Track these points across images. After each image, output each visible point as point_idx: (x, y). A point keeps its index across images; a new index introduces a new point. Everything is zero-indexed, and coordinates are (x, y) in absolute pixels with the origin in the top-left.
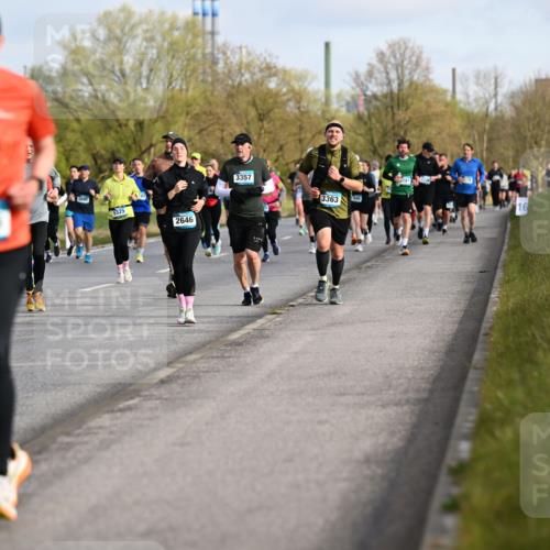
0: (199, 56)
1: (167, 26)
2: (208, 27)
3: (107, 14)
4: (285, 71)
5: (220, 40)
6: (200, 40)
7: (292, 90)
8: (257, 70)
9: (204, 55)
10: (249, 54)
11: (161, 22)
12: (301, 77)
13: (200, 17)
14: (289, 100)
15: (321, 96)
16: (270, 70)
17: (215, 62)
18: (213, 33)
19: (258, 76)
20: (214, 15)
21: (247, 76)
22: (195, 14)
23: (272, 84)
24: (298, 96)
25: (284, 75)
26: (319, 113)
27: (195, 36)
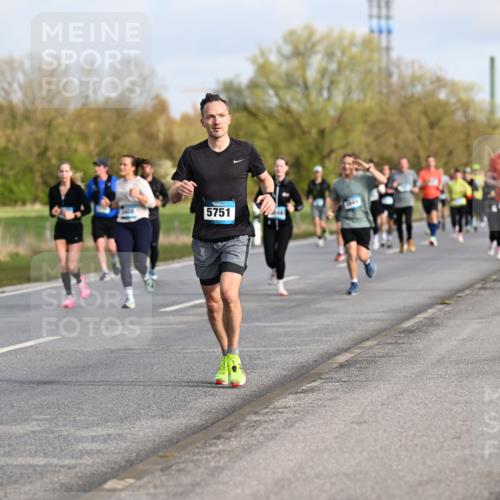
0: (375, 69)
1: (346, 42)
2: (384, 43)
3: (292, 33)
4: (453, 84)
5: (394, 55)
6: (376, 56)
7: (460, 100)
8: (428, 82)
9: (380, 69)
10: (420, 67)
11: (341, 39)
12: (469, 89)
13: (376, 35)
14: (457, 109)
15: (487, 106)
16: (440, 82)
17: (389, 75)
18: (388, 49)
19: (429, 87)
20: (389, 32)
21: (419, 87)
22: (372, 31)
23: (442, 95)
24: (466, 106)
25: (452, 87)
26: (485, 121)
27: (372, 51)
